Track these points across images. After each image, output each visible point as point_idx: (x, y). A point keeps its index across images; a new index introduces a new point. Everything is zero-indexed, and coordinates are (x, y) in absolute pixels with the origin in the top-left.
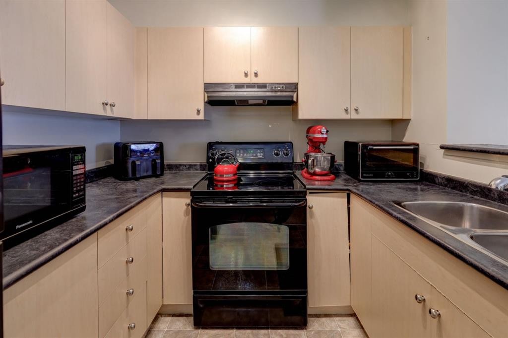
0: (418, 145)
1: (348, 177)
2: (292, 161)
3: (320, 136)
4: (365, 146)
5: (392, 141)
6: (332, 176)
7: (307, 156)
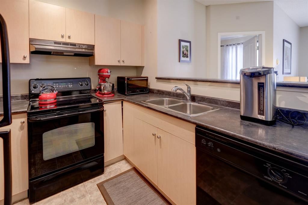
0: (148, 77)
1: (119, 94)
2: (90, 88)
3: (107, 74)
4: (128, 79)
5: (137, 76)
6: (113, 94)
7: (100, 85)
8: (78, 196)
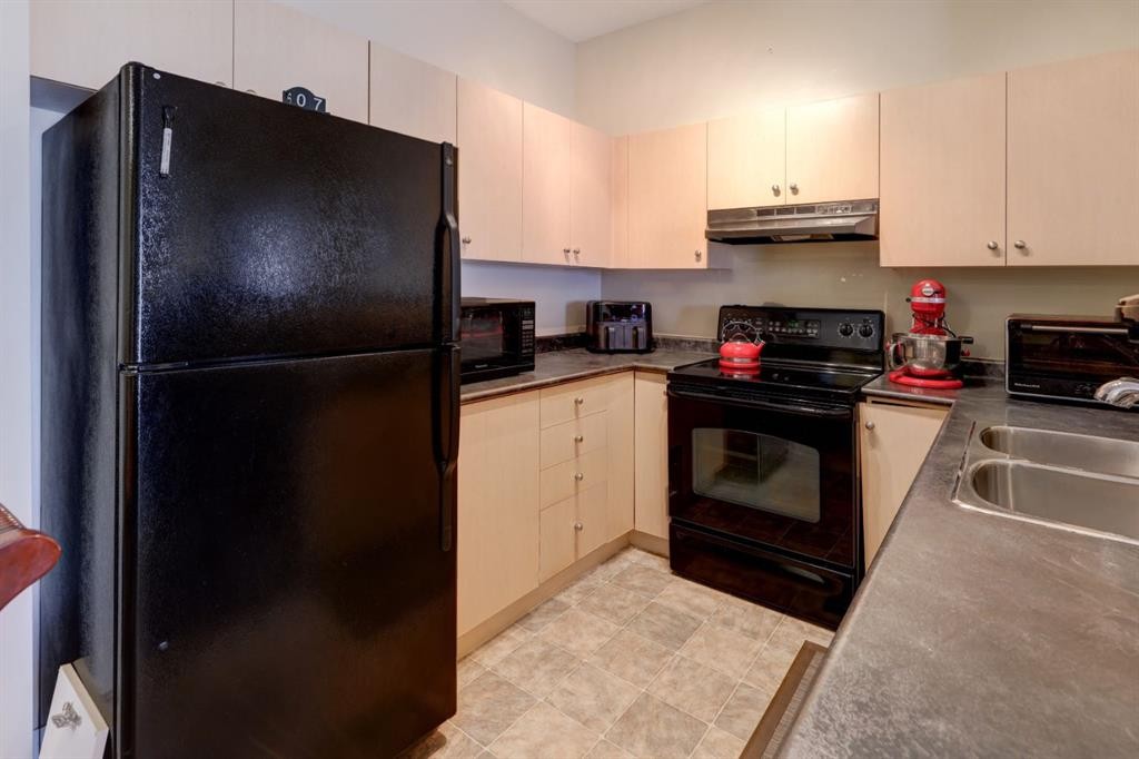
8: (746, 626)
